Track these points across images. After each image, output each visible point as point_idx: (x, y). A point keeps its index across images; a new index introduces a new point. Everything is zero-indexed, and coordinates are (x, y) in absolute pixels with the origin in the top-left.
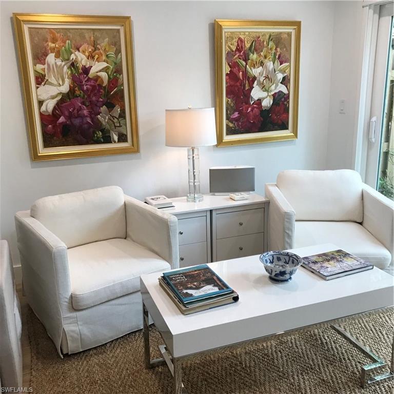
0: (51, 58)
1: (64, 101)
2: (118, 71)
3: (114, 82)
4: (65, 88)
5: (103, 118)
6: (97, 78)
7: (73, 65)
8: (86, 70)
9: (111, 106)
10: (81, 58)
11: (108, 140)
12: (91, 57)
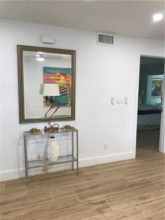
0: (154, 84)
1: (154, 90)
2: (161, 86)
3: (160, 87)
4: (155, 88)
5: (158, 93)
6: (158, 87)
7: (156, 85)
8: (157, 86)
9: (159, 91)
10: (157, 84)
11: (158, 96)
12: (158, 84)
